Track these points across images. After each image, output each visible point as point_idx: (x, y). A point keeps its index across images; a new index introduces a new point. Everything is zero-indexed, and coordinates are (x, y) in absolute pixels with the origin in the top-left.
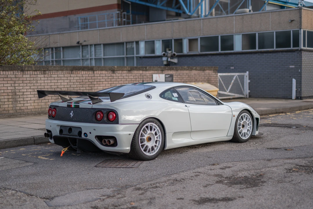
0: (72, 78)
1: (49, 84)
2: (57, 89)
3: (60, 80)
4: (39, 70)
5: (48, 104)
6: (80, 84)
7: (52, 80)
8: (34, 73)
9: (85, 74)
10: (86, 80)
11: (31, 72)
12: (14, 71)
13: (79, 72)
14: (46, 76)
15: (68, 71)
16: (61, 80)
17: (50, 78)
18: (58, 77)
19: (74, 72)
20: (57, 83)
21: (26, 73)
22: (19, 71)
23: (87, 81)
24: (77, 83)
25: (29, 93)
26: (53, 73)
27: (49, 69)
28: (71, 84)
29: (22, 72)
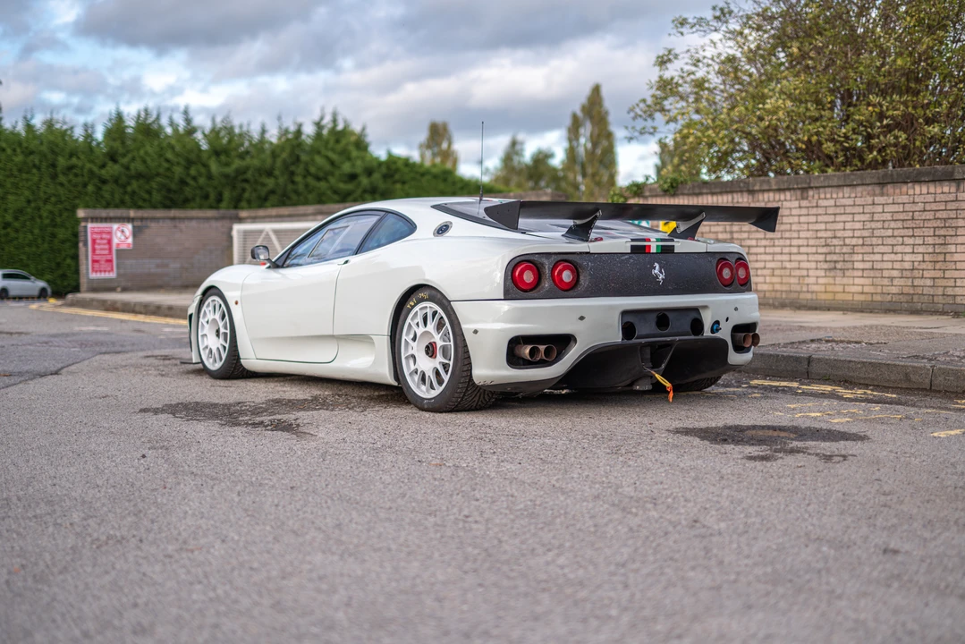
0: (880, 209)
1: (811, 227)
2: (834, 240)
3: (841, 214)
4: (789, 189)
5: (806, 282)
6: (904, 228)
7: (820, 215)
8: (777, 197)
9: (928, 193)
10: (926, 213)
11: (771, 194)
12: (735, 195)
13: (904, 188)
14: (804, 203)
15: (870, 188)
16: (845, 214)
17: (815, 209)
18: (836, 206)
19: (890, 188)
20: (832, 222)
21: (761, 197)
22: (745, 195)
23: (929, 215)
24: (893, 225)
25: (762, 250)
26: (825, 194)
27: (812, 185)
28: (874, 225)
29: (750, 197)
